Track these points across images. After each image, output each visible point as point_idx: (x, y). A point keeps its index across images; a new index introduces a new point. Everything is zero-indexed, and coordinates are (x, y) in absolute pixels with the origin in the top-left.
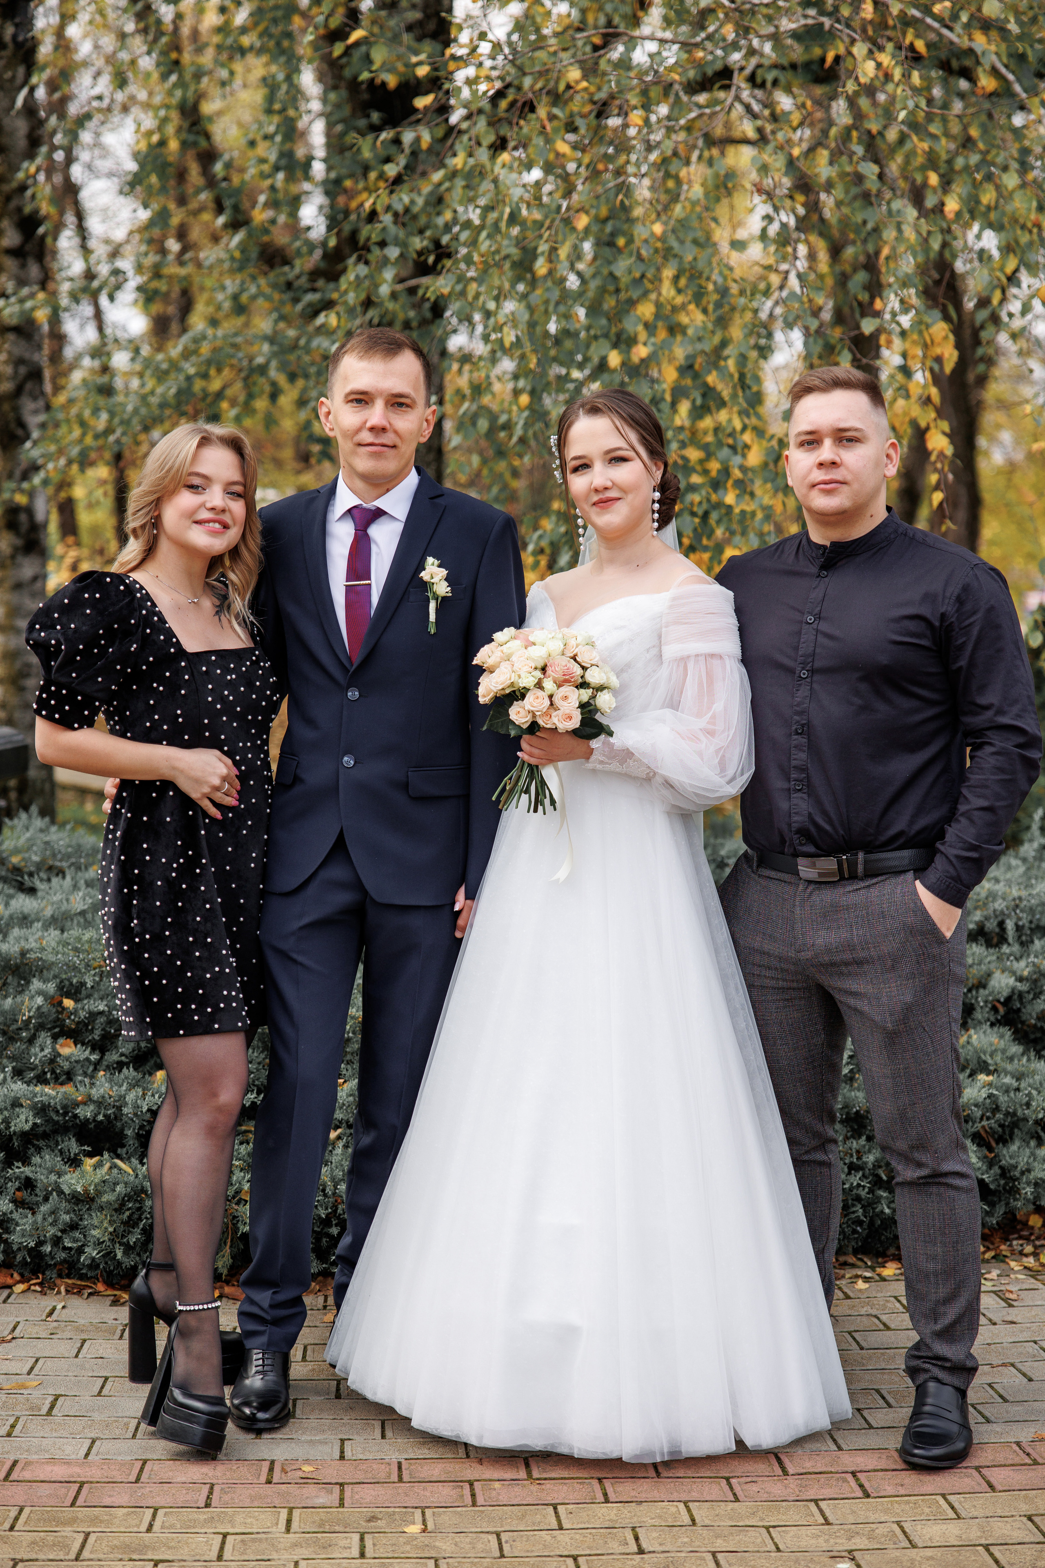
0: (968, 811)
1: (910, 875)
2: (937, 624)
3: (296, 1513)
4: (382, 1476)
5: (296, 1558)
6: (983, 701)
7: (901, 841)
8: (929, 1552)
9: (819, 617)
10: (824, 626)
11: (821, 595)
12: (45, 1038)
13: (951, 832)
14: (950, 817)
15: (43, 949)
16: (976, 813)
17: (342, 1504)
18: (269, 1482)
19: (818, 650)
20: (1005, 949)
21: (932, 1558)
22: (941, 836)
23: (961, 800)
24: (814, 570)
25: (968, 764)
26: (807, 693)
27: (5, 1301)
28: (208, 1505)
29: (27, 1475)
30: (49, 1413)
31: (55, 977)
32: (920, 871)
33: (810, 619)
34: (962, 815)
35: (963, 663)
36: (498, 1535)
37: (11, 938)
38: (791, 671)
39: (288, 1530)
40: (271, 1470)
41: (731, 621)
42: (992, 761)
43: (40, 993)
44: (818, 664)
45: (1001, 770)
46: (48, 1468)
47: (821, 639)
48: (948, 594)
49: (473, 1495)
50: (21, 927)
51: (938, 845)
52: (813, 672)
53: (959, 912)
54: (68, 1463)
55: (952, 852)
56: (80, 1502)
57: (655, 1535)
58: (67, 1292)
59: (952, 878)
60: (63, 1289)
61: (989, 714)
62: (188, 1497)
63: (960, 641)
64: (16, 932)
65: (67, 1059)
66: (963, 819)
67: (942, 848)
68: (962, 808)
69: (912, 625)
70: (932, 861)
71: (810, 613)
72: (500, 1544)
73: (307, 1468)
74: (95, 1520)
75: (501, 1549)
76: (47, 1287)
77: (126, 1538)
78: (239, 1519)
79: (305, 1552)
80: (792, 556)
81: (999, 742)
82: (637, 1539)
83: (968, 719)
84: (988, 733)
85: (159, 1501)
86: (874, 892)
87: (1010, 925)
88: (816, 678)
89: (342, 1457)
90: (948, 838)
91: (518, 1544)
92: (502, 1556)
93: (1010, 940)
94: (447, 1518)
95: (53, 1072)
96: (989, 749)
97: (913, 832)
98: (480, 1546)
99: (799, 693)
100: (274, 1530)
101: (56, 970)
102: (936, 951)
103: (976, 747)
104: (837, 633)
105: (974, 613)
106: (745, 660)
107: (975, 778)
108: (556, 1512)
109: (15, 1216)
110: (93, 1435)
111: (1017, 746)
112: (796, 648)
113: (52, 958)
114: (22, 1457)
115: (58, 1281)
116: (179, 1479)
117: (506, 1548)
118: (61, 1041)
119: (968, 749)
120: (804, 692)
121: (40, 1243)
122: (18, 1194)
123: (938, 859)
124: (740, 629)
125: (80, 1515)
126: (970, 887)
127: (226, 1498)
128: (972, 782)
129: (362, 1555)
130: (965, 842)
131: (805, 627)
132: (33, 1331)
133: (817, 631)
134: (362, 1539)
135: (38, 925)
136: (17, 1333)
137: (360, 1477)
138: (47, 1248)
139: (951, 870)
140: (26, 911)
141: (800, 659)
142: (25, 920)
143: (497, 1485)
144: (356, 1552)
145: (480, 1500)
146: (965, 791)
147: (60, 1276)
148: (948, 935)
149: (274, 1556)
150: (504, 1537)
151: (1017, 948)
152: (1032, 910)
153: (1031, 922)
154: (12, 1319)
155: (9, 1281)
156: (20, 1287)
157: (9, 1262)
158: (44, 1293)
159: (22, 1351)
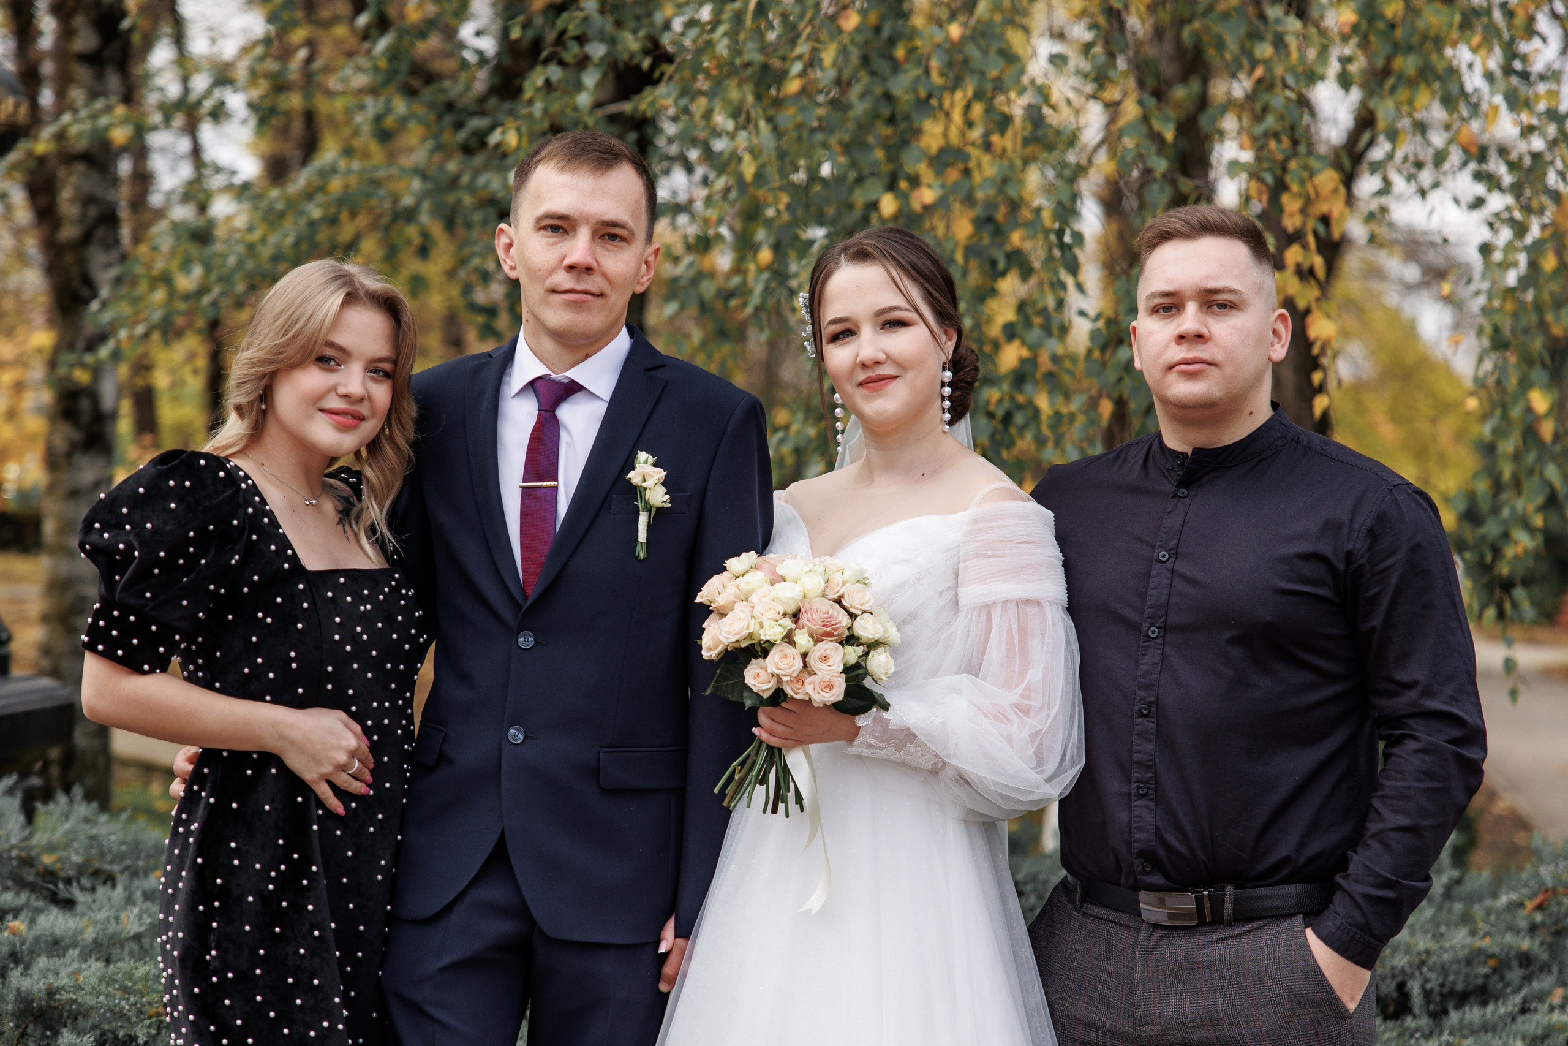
0: (1381, 832)
1: (1298, 920)
2: (1341, 567)
6: (1403, 676)
7: (1286, 871)
9: (1175, 553)
10: (1182, 566)
11: (1179, 523)
13: (1357, 861)
14: (1356, 840)
15: (79, 988)
16: (1392, 835)
19: (1173, 600)
20: (1409, 1022)
22: (1343, 865)
23: (1372, 815)
24: (1169, 488)
25: (1380, 767)
26: (1158, 659)
31: (94, 1027)
32: (1312, 915)
33: (1163, 555)
34: (1373, 836)
35: (1376, 622)
37: (35, 970)
38: (1136, 627)
41: (1053, 554)
42: (1416, 761)
44: (1173, 619)
45: (1428, 775)
47: (1178, 584)
48: (1357, 526)
50: (50, 956)
51: (1339, 879)
52: (1165, 629)
53: (1368, 974)
55: (1358, 889)
59: (1357, 926)
61: (1412, 695)
63: (1372, 592)
64: (42, 962)
66: (1374, 844)
67: (1344, 883)
68: (1373, 827)
69: (1308, 569)
70: (1329, 901)
71: (1164, 548)
80: (1138, 466)
81: (1426, 734)
83: (1382, 702)
84: (1411, 722)
86: (1247, 943)
87: (1415, 988)
88: (1169, 638)
90: (1353, 868)
93: (1416, 1010)
96: (1411, 745)
97: (1303, 859)
99: (1146, 660)
101: (95, 1018)
102: (1334, 1029)
103: (1394, 742)
104: (1201, 576)
105: (1393, 553)
106: (1073, 608)
107: (1391, 785)
111: (1450, 742)
112: (1144, 596)
113: (90, 1001)
119: (1381, 745)
120: (1152, 657)
123: (1338, 898)
124: (1066, 565)
126: (1383, 940)
128: (1387, 791)
130: (1377, 875)
131: (1156, 567)
133: (1173, 572)
135: (74, 953)
139: (1357, 915)
140: (58, 932)
141: (1148, 611)
142: (56, 946)
146: (1377, 803)
148: (1352, 1007)
151: (1424, 1022)
152: (1444, 970)
153: (1442, 985)
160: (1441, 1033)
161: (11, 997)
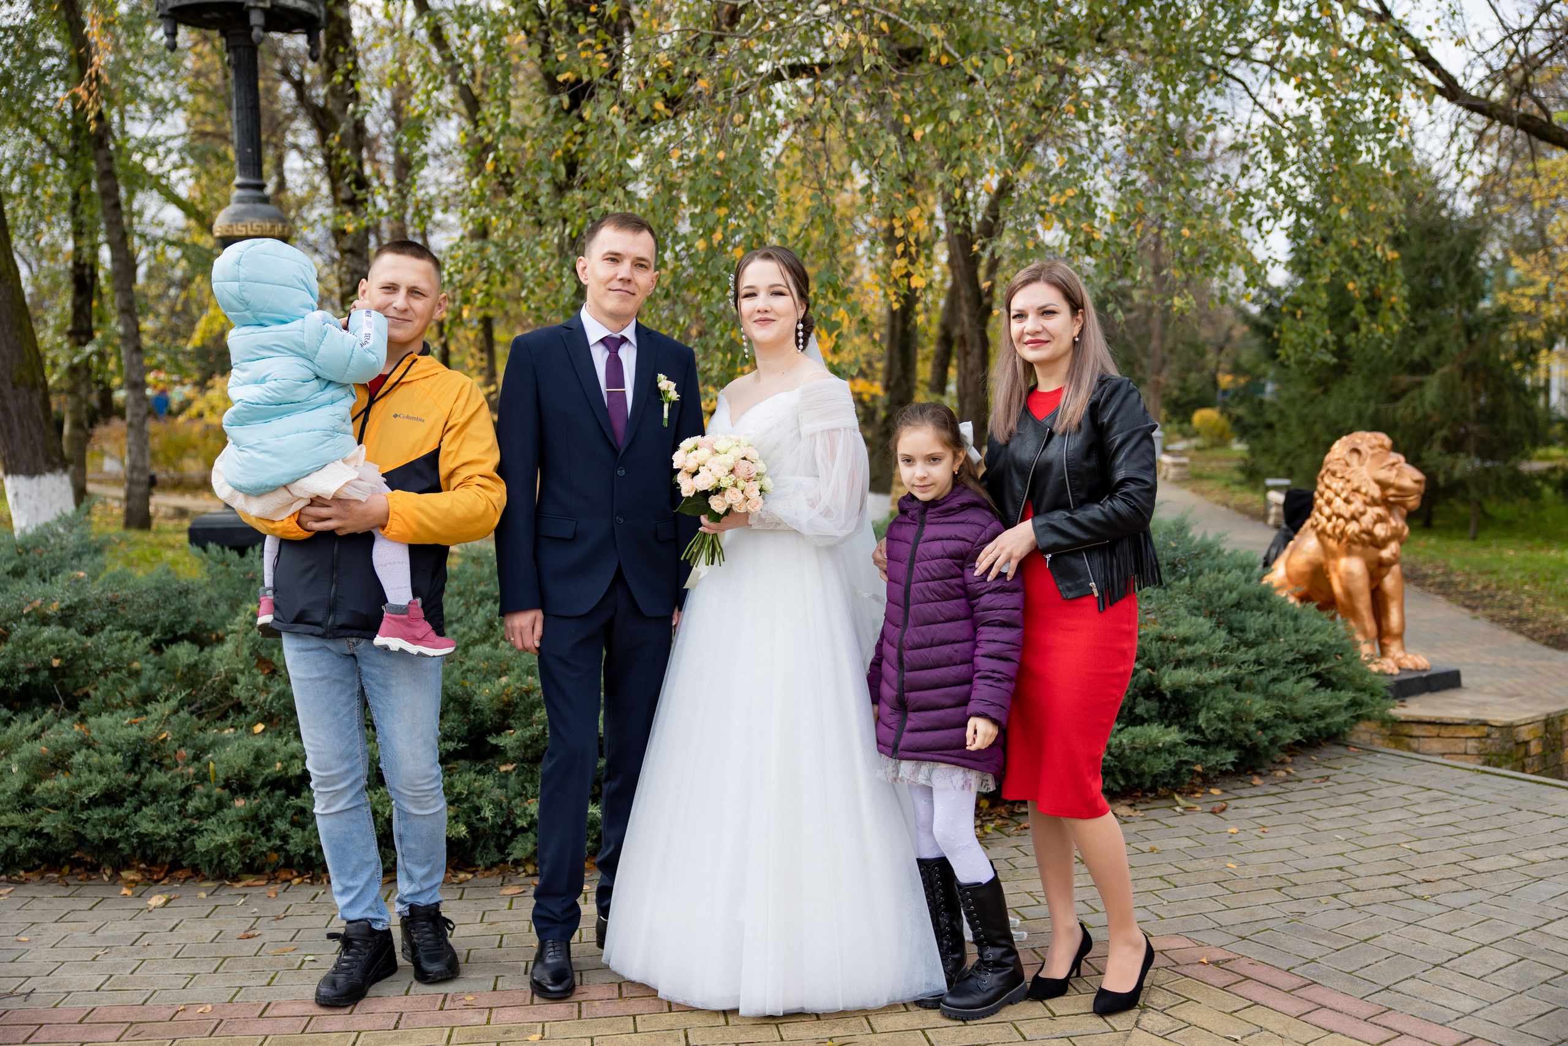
3: (456, 1030)
4: (520, 1001)
8: (884, 1036)
17: (488, 1023)
18: (441, 1009)
27: (285, 891)
28: (396, 1028)
29: (275, 1012)
30: (299, 968)
36: (593, 1039)
39: (448, 1043)
40: (444, 1000)
46: (290, 1007)
49: (580, 1012)
54: (304, 1002)
56: (308, 1030)
57: (699, 1033)
62: (383, 1023)
73: (469, 998)
78: (415, 1036)
82: (686, 1037)
85: (363, 1026)
89: (495, 989)
91: (605, 1044)
94: (559, 1029)
108: (635, 1021)
109: (291, 833)
114: (273, 1000)
116: (379, 1010)
121: (308, 850)
125: (305, 1039)
127: (410, 1022)
132: (300, 911)
136: (287, 914)
137: (504, 1002)
138: (313, 854)
143: (597, 1003)
145: (584, 1015)
150: (596, 1040)
154: (287, 903)
155: (289, 877)
156: (297, 880)
157: (289, 864)
158: (312, 884)
159: (290, 925)
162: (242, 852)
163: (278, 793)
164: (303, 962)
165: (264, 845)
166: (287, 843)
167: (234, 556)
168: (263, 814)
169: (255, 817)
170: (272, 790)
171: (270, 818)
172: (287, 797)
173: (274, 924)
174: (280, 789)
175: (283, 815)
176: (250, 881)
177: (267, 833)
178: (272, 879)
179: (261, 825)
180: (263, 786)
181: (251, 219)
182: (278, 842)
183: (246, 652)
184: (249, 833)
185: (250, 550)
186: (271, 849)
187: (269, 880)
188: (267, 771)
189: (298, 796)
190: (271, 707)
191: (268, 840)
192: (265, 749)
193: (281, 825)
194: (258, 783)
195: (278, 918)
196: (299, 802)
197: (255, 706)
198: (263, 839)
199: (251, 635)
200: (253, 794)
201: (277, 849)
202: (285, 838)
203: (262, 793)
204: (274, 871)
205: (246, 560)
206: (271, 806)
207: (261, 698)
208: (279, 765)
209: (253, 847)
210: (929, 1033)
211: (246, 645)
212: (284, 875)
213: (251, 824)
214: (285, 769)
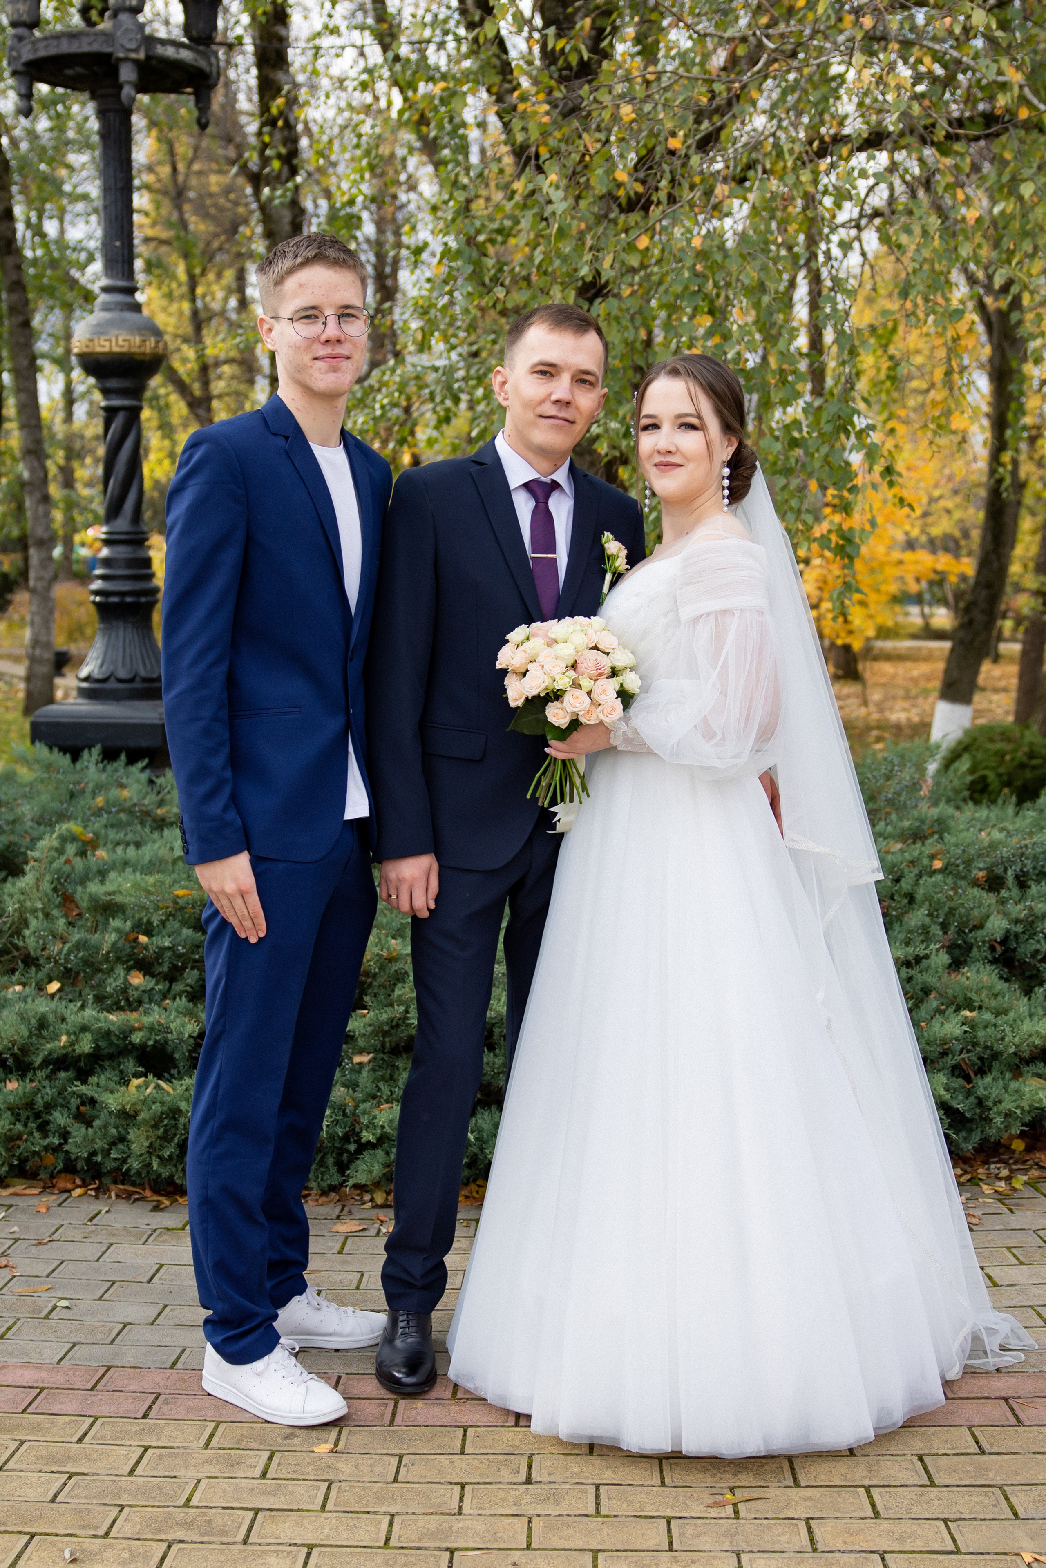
5: (200, 1475)
8: (809, 1492)
12: (120, 971)
20: (1004, 893)
21: (810, 1499)
27: (60, 1205)
28: (145, 1416)
30: (47, 1317)
36: (401, 1458)
39: (207, 1445)
43: (117, 930)
46: (19, 1372)
49: (394, 1414)
54: (38, 1366)
56: (32, 1408)
57: (549, 1463)
58: (118, 1196)
60: (113, 1194)
62: (131, 1407)
64: (112, 875)
65: (137, 989)
72: (399, 1468)
74: (37, 1428)
75: (397, 1473)
76: (102, 1191)
77: (54, 1448)
78: (167, 1432)
79: (211, 1470)
82: (530, 1467)
85: (104, 1410)
91: (415, 1468)
92: (395, 1481)
93: (1010, 885)
94: (360, 1437)
95: (127, 1000)
98: (378, 1469)
100: (193, 1445)
101: (131, 911)
108: (465, 1435)
109: (73, 1129)
110: (75, 1340)
115: (112, 1187)
116: (131, 1388)
117: (403, 1471)
118: (134, 973)
121: (93, 1154)
122: (82, 1108)
125: (25, 1422)
127: (165, 1409)
129: (264, 1475)
132: (71, 1234)
134: (270, 1458)
136: (55, 1237)
138: (99, 1158)
143: (420, 1404)
144: (258, 1472)
145: (398, 1420)
147: (115, 1182)
149: (182, 1473)
150: (405, 1460)
151: (1015, 892)
152: (1035, 858)
153: (1034, 868)
154: (58, 1222)
155: (69, 1186)
156: (78, 1191)
157: (70, 1168)
158: (97, 1197)
159: (53, 1253)
160: (1026, 900)
161: (86, 898)
162: (8, 1150)
163: (62, 1075)
164: (54, 1307)
165: (38, 1142)
166: (66, 1142)
167: (65, 761)
168: (39, 1102)
169: (30, 1105)
170: (53, 1072)
171: (49, 1107)
172: (70, 1081)
173: (34, 1251)
174: (66, 1069)
175: (66, 1106)
176: (19, 1189)
177: (43, 1128)
178: (47, 1188)
179: (38, 1115)
180: (46, 1062)
181: (115, 332)
182: (56, 1141)
183: (46, 886)
184: (19, 1127)
185: (85, 753)
186: (46, 1148)
187: (44, 1188)
188: (49, 1046)
189: (84, 1082)
190: (67, 960)
191: (45, 1136)
192: (51, 1017)
193: (59, 1118)
194: (38, 1060)
195: (40, 1243)
196: (84, 1089)
197: (49, 958)
198: (37, 1135)
199: (55, 865)
200: (30, 1075)
201: (56, 1149)
202: (65, 1135)
203: (40, 1074)
204: (52, 1177)
205: (78, 765)
206: (49, 1092)
207: (55, 948)
208: (64, 1038)
209: (23, 1145)
210: (875, 1492)
211: (48, 877)
212: (62, 1183)
213: (23, 1115)
214: (72, 1044)
